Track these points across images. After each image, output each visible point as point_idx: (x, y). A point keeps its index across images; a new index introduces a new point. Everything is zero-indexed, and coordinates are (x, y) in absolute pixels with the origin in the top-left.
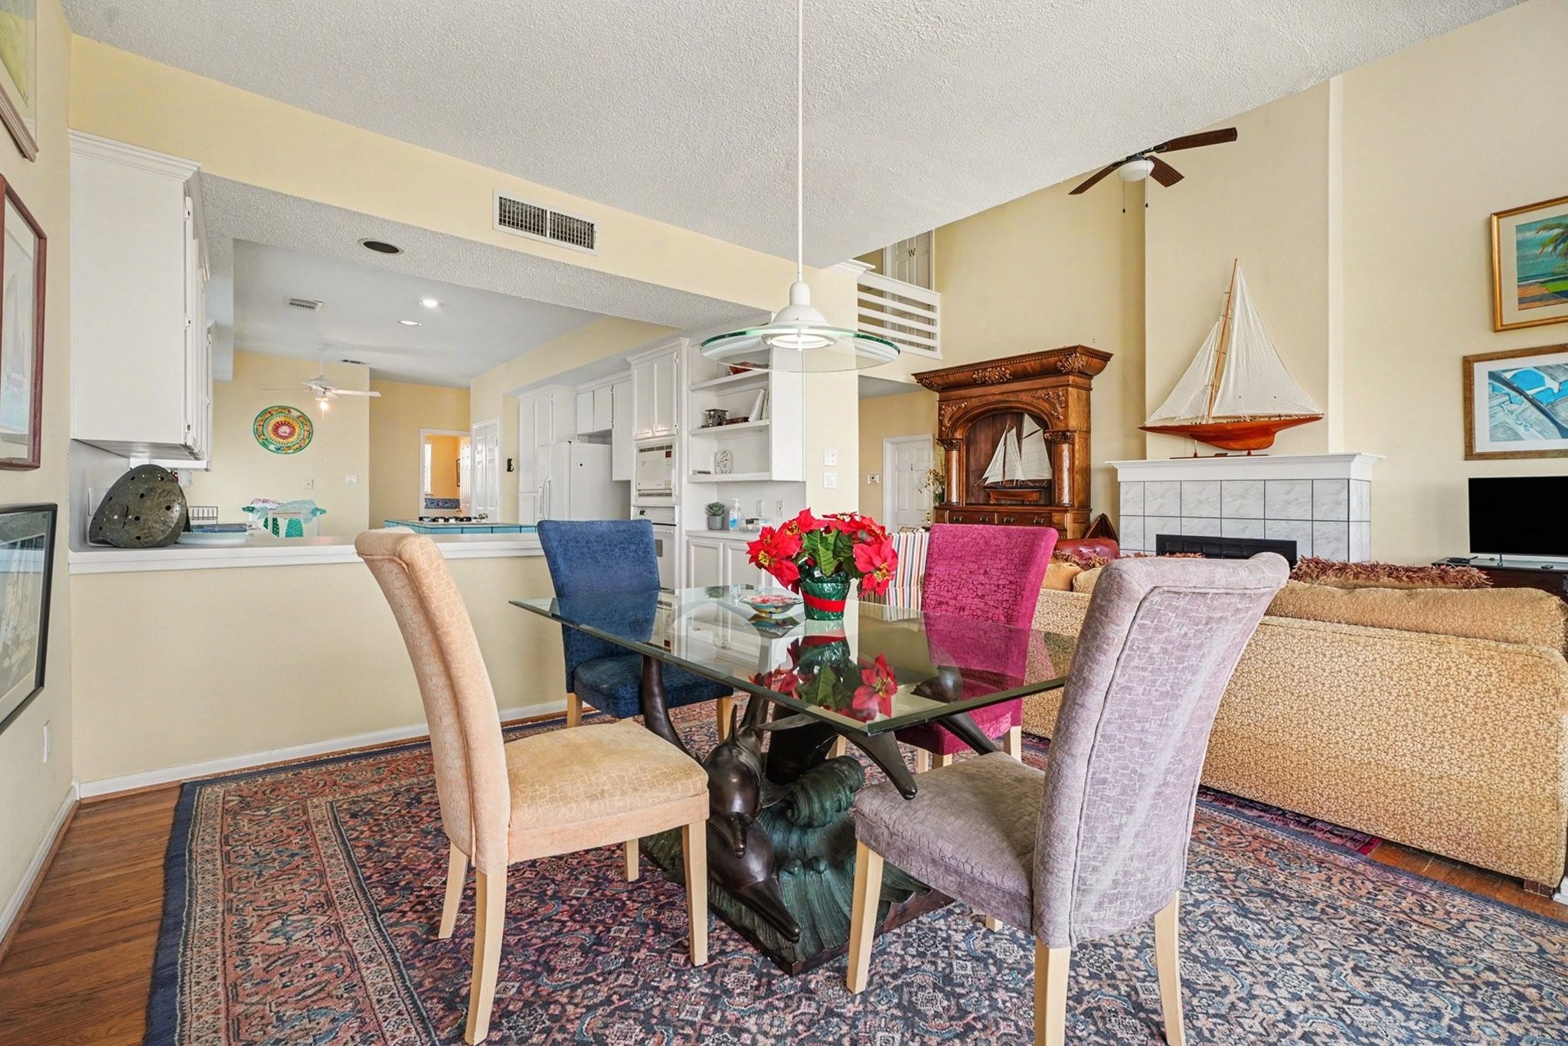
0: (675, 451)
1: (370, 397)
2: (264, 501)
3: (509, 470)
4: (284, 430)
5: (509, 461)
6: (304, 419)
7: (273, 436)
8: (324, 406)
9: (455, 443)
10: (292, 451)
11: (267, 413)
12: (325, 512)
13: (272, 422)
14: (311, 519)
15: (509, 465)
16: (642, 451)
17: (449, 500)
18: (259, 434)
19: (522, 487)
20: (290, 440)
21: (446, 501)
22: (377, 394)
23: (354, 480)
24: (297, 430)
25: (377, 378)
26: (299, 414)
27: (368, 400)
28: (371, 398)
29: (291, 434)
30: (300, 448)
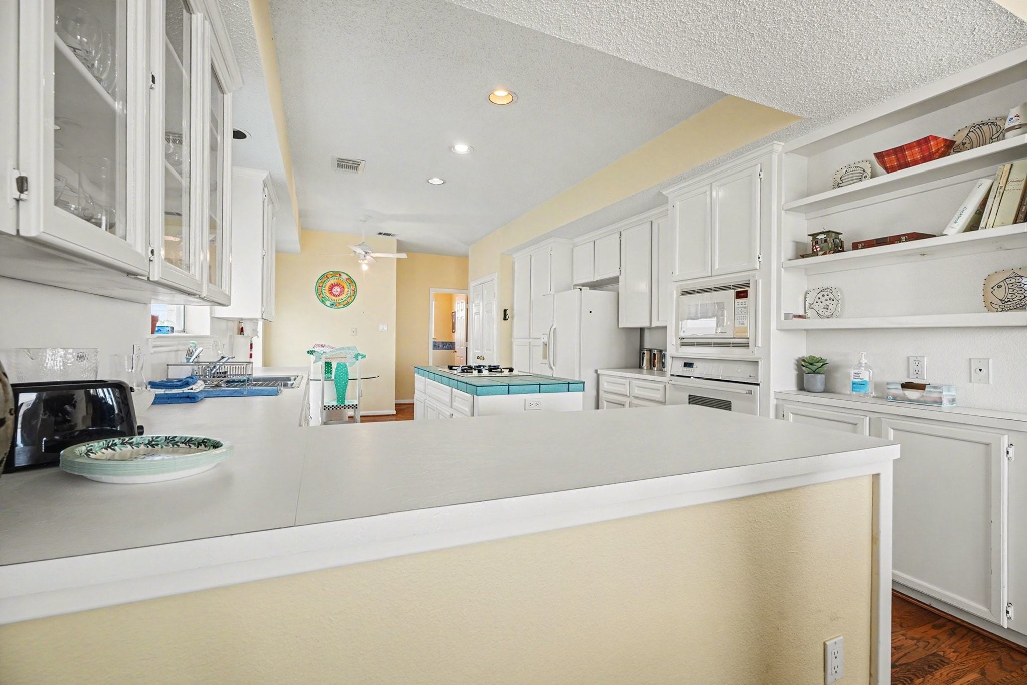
0: (757, 292)
1: (397, 258)
2: (322, 346)
3: (505, 319)
4: (337, 290)
5: (505, 311)
6: (350, 280)
7: (329, 295)
8: (365, 267)
9: (450, 299)
10: (342, 306)
11: (326, 276)
12: (365, 356)
13: (329, 284)
14: (354, 363)
15: (505, 315)
16: (685, 293)
17: (447, 343)
18: (319, 294)
19: (516, 334)
20: (340, 298)
21: (444, 344)
22: (403, 256)
23: (385, 329)
24: (346, 290)
25: (401, 247)
26: (347, 277)
27: (396, 259)
28: (398, 260)
29: (342, 292)
30: (348, 304)
